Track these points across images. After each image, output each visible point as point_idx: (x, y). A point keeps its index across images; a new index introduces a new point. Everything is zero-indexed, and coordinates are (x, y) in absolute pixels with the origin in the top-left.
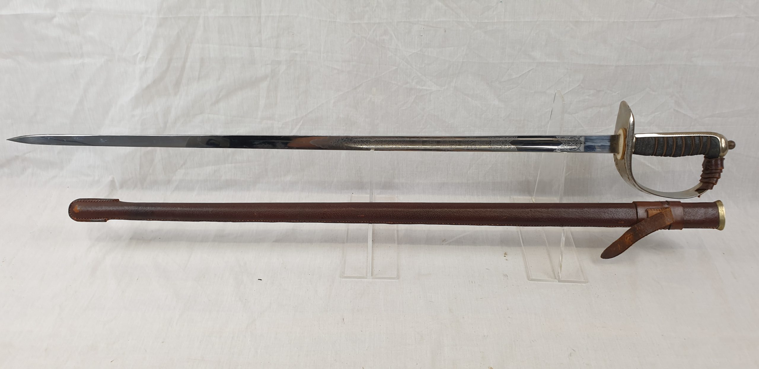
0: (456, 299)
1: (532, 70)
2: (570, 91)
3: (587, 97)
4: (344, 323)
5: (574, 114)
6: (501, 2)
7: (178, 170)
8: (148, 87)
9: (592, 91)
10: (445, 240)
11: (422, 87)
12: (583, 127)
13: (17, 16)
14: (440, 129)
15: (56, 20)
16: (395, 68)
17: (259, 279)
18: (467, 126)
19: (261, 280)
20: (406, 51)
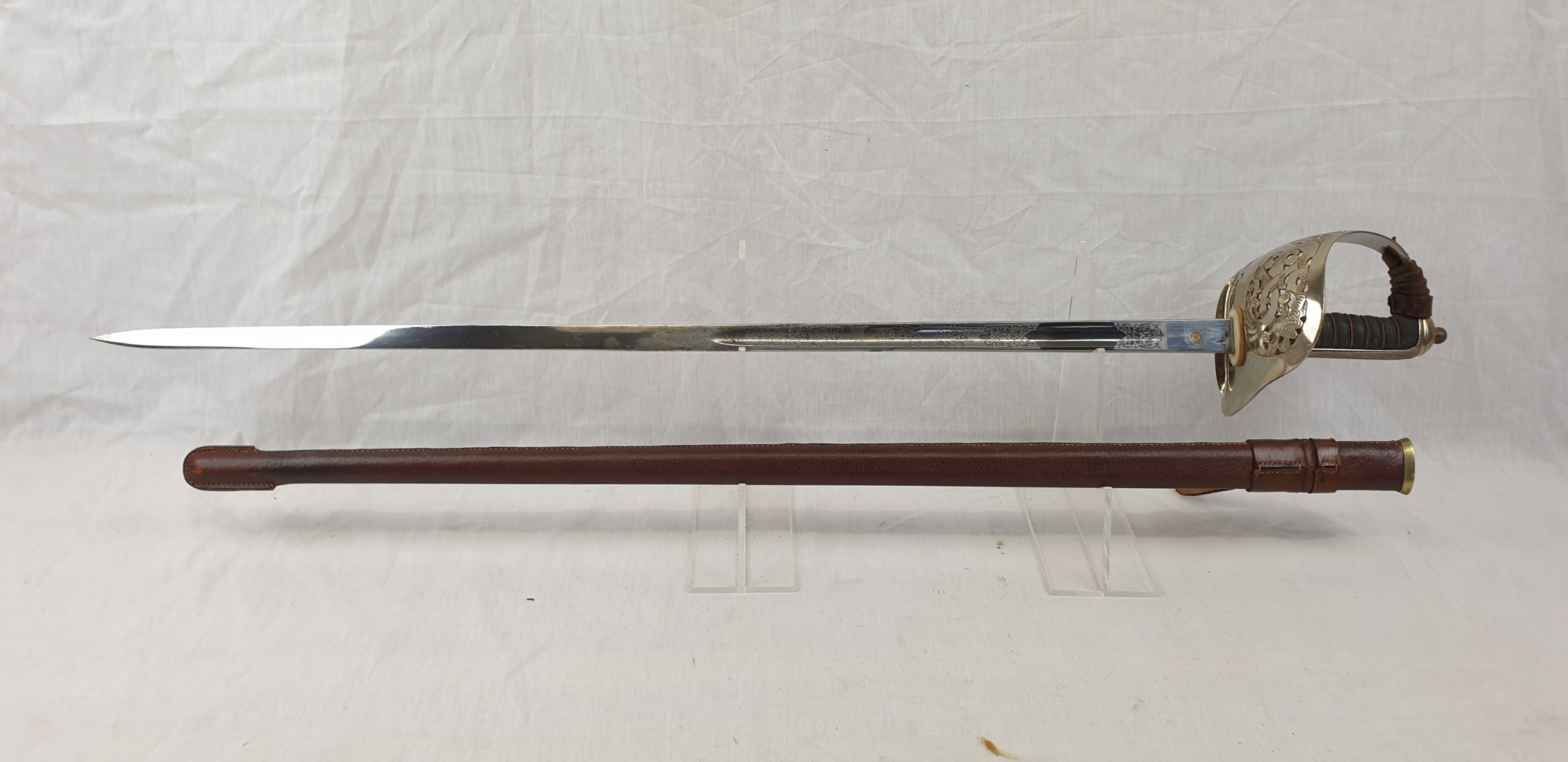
0: (909, 619)
1: (1029, 208)
2: (1103, 244)
3: (1134, 256)
4: (696, 666)
5: (1113, 288)
6: (967, 86)
7: (368, 415)
8: (317, 252)
9: (1142, 243)
10: (884, 522)
11: (831, 244)
12: (1130, 313)
13: (78, 127)
15: (150, 134)
16: (779, 207)
17: (528, 599)
18: (917, 316)
19: (533, 600)
20: (799, 177)
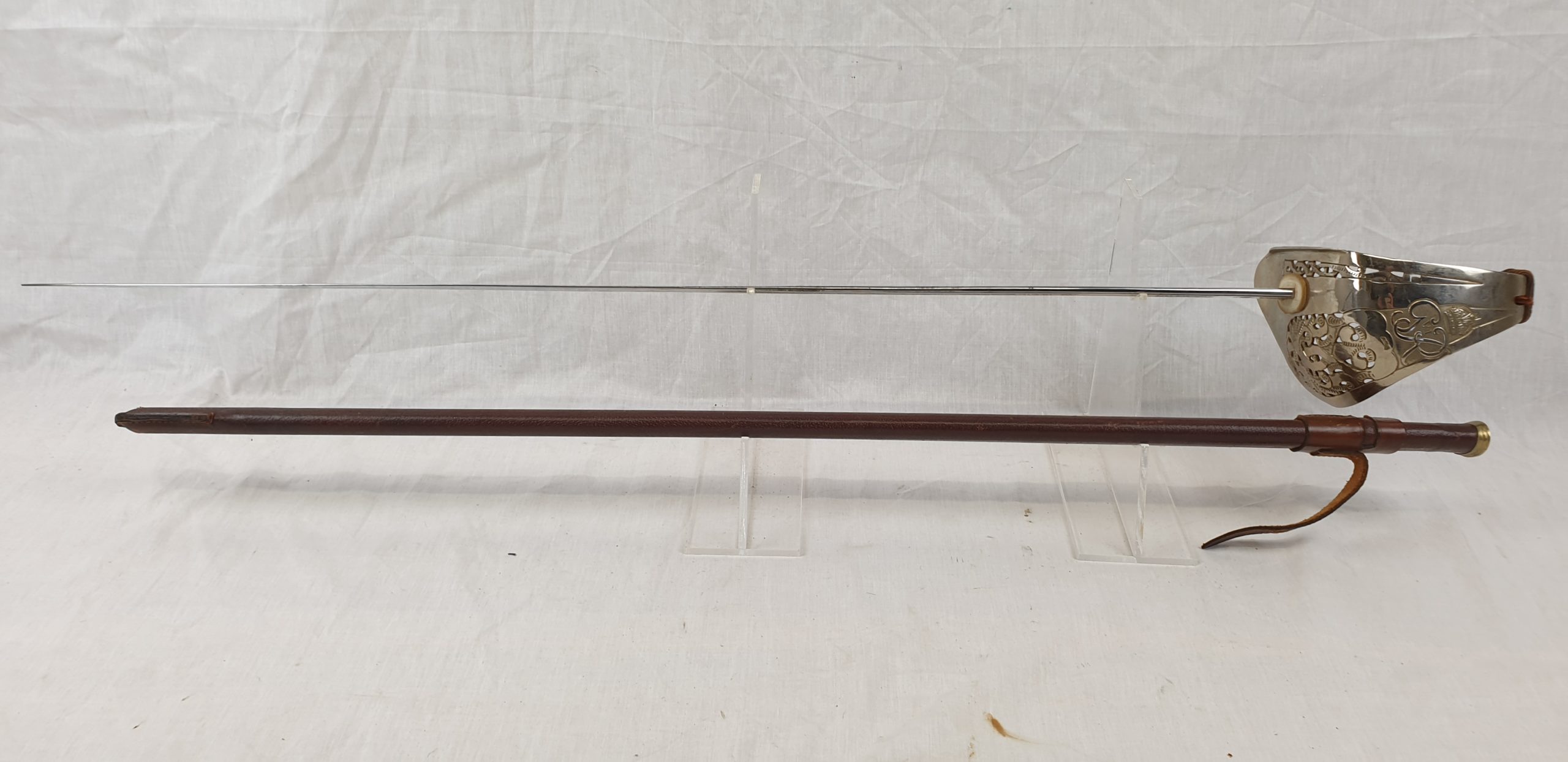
0: (922, 589)
1: (1075, 146)
2: (1154, 189)
3: (1188, 203)
4: (686, 632)
5: (1163, 238)
6: (1010, 8)
7: (356, 356)
9: (1197, 190)
10: (903, 486)
11: (857, 182)
12: (1182, 267)
14: (894, 269)
15: (123, 44)
16: (801, 140)
17: (510, 554)
18: (948, 265)
19: (514, 554)
20: (823, 107)
